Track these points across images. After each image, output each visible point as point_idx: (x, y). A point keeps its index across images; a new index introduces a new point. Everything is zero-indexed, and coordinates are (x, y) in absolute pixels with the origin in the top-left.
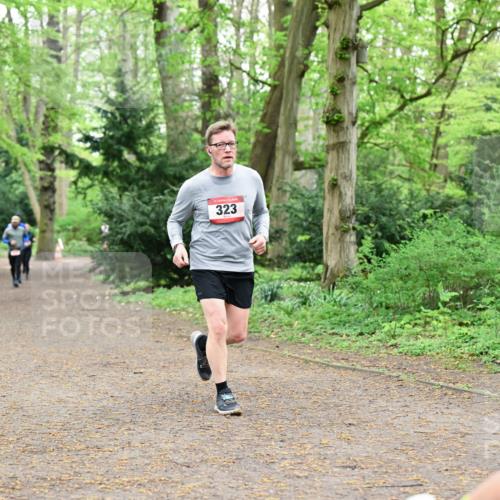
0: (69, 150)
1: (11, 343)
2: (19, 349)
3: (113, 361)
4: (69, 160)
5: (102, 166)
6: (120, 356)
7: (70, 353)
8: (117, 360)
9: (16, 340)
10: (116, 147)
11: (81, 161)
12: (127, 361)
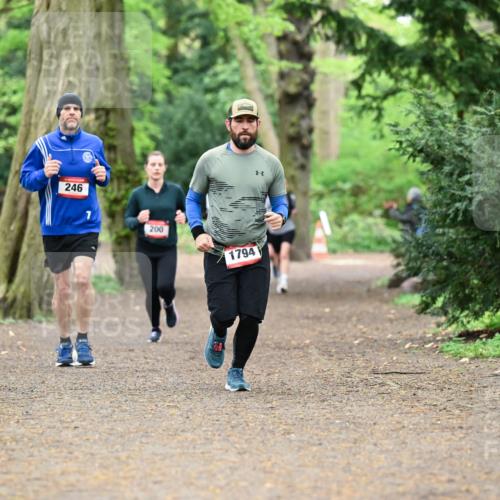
0: (344, 13)
1: (216, 445)
2: (233, 457)
3: (441, 488)
4: (346, 32)
5: (418, 47)
6: (458, 478)
7: (347, 469)
8: (454, 486)
9: (226, 439)
10: (449, 4)
11: (372, 34)
12: (474, 488)
